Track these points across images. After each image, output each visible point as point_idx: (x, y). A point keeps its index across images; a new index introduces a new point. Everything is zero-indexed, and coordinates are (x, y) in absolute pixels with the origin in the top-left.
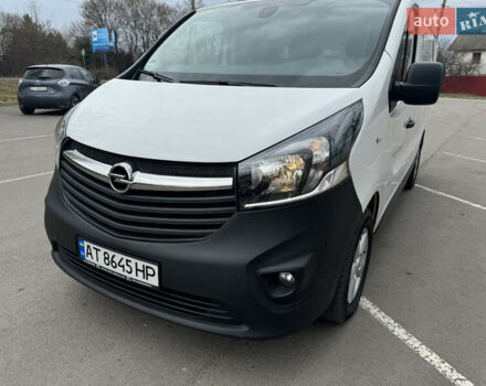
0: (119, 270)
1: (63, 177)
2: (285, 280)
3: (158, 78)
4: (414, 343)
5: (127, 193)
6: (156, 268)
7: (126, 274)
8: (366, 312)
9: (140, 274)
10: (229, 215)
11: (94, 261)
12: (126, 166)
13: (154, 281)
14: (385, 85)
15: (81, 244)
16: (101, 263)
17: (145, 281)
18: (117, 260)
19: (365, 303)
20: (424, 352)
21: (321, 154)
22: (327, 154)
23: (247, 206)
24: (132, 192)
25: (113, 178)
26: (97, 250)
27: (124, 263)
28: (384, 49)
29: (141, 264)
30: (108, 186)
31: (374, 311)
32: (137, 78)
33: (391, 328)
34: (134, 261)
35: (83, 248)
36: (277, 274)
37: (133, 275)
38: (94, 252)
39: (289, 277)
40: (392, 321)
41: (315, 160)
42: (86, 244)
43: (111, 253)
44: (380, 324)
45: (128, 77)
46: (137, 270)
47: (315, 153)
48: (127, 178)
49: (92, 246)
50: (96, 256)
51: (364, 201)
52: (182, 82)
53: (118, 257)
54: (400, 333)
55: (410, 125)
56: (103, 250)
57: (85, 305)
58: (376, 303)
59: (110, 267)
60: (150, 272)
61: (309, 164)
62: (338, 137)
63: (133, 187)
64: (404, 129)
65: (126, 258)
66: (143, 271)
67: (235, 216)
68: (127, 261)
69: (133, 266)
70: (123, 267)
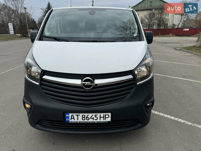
0: (91, 120)
6: (110, 114)
7: (94, 121)
9: (102, 119)
11: (76, 120)
13: (109, 119)
15: (67, 115)
16: (80, 120)
17: (105, 120)
18: (89, 117)
23: (138, 83)
26: (78, 115)
30: (82, 88)
34: (99, 114)
35: (68, 117)
37: (98, 120)
42: (70, 115)
43: (86, 115)
46: (100, 117)
48: (92, 83)
49: (74, 114)
50: (77, 118)
56: (81, 114)
59: (86, 121)
60: (107, 116)
68: (95, 115)
69: (98, 116)
70: (93, 118)
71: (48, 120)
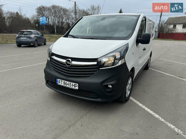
0: (68, 86)
1: (51, 63)
2: (109, 87)
3: (74, 37)
4: (144, 107)
5: (70, 66)
6: (78, 84)
7: (69, 87)
8: (132, 100)
9: (73, 86)
10: (96, 71)
11: (61, 84)
12: (70, 60)
13: (77, 88)
14: (135, 39)
15: (57, 80)
16: (63, 84)
17: (75, 88)
18: (67, 83)
19: (131, 98)
20: (146, 109)
21: (118, 56)
22: (120, 56)
23: (100, 69)
24: (71, 66)
25: (66, 63)
26: (62, 81)
27: (69, 84)
28: (135, 30)
29: (74, 84)
30: (65, 65)
31: (134, 100)
32: (67, 37)
33: (138, 104)
34: (72, 83)
35: (58, 81)
36: (108, 85)
37: (71, 87)
38: (61, 82)
39: (111, 86)
40: (138, 102)
41: (117, 58)
42: (58, 80)
43: (66, 82)
44: (135, 103)
45: (65, 37)
46: (73, 85)
47: (117, 56)
48: (70, 63)
49: (60, 80)
50: (61, 83)
51: (130, 68)
52: (81, 38)
53: (68, 82)
54: (141, 105)
55: (144, 50)
56: (63, 81)
57: (55, 98)
58: (134, 98)
59: (65, 85)
60: (76, 85)
61: (115, 59)
62: (122, 52)
63: (72, 65)
64: (143, 51)
65: (70, 82)
66: (74, 86)
67: (97, 71)
68: (70, 83)
69: (71, 84)
70: (69, 85)
71: (51, 82)
